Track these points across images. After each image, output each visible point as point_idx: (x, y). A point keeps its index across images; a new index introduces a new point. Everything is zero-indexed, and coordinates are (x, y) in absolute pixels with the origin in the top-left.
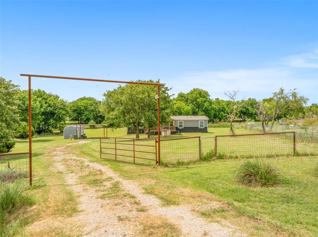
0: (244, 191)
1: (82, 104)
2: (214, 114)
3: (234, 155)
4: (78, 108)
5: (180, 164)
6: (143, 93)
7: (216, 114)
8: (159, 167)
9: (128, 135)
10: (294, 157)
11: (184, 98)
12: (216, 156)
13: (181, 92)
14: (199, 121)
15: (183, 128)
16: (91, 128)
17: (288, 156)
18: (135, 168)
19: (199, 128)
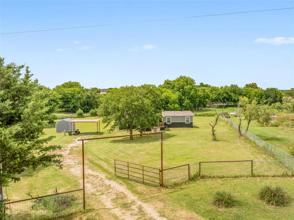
0: (215, 211)
1: (69, 92)
2: (200, 102)
3: (212, 175)
4: (64, 96)
5: (176, 185)
6: (138, 101)
7: (201, 101)
8: (162, 188)
9: (120, 130)
10: (251, 178)
11: (170, 85)
12: (200, 176)
13: (168, 80)
14: (186, 117)
15: (171, 123)
16: (79, 117)
17: (247, 177)
18: (145, 188)
19: (186, 123)
